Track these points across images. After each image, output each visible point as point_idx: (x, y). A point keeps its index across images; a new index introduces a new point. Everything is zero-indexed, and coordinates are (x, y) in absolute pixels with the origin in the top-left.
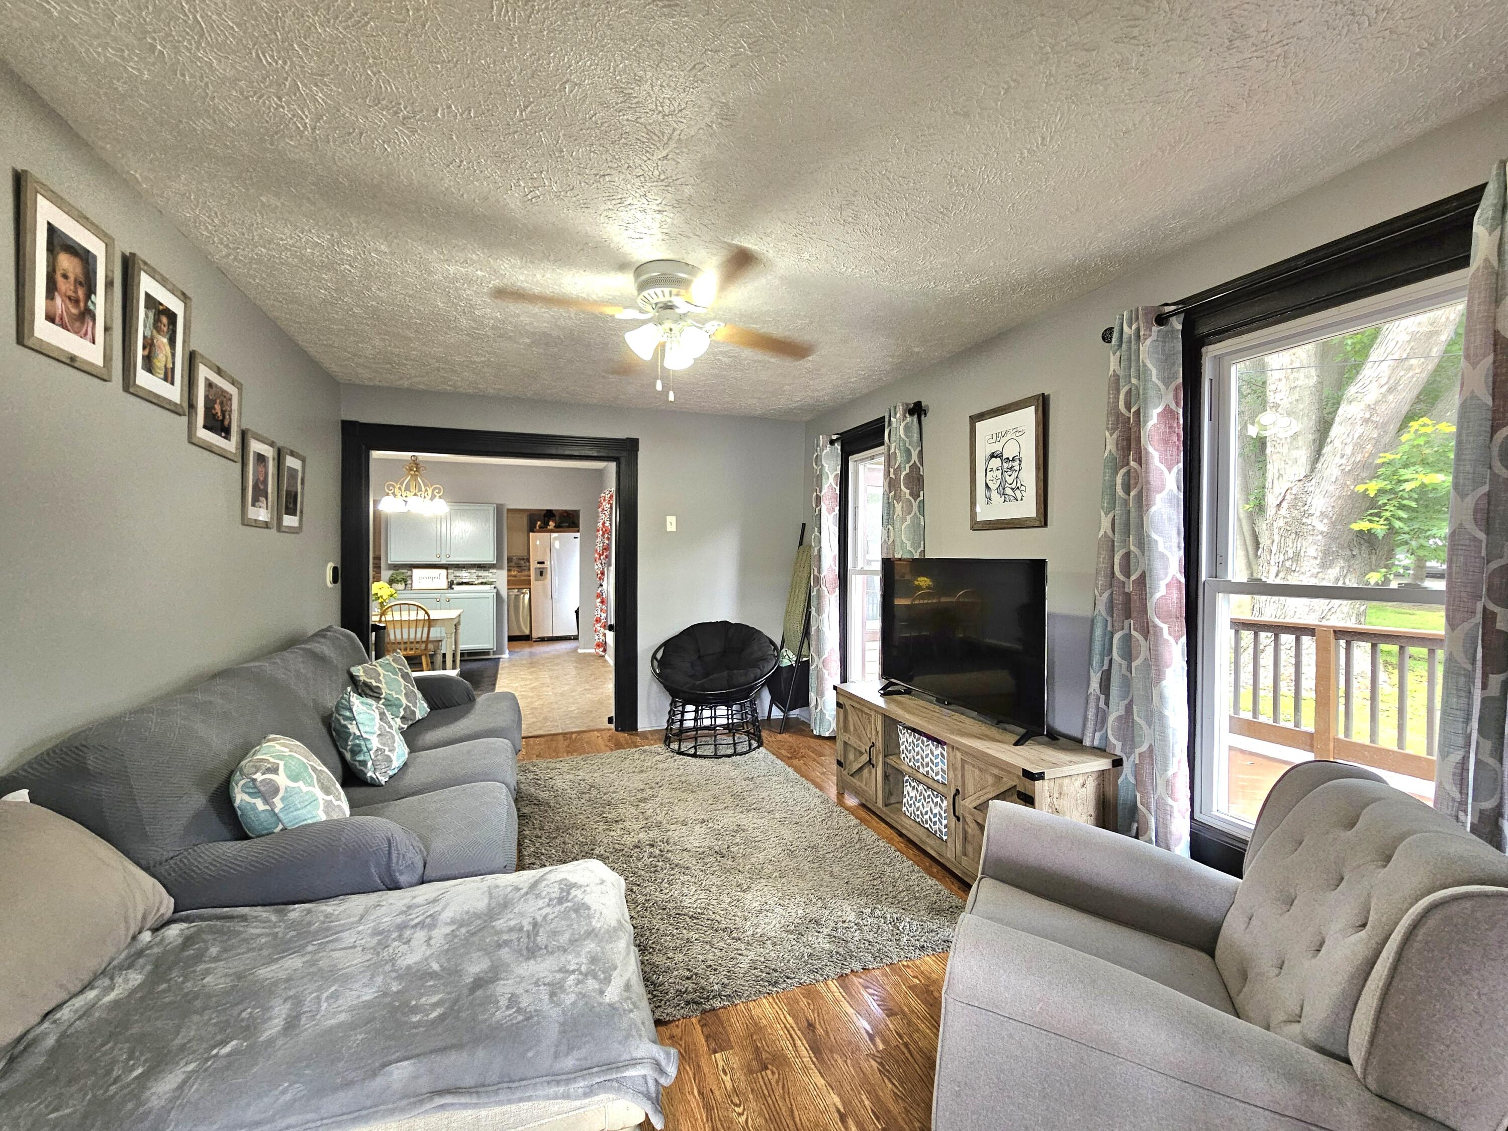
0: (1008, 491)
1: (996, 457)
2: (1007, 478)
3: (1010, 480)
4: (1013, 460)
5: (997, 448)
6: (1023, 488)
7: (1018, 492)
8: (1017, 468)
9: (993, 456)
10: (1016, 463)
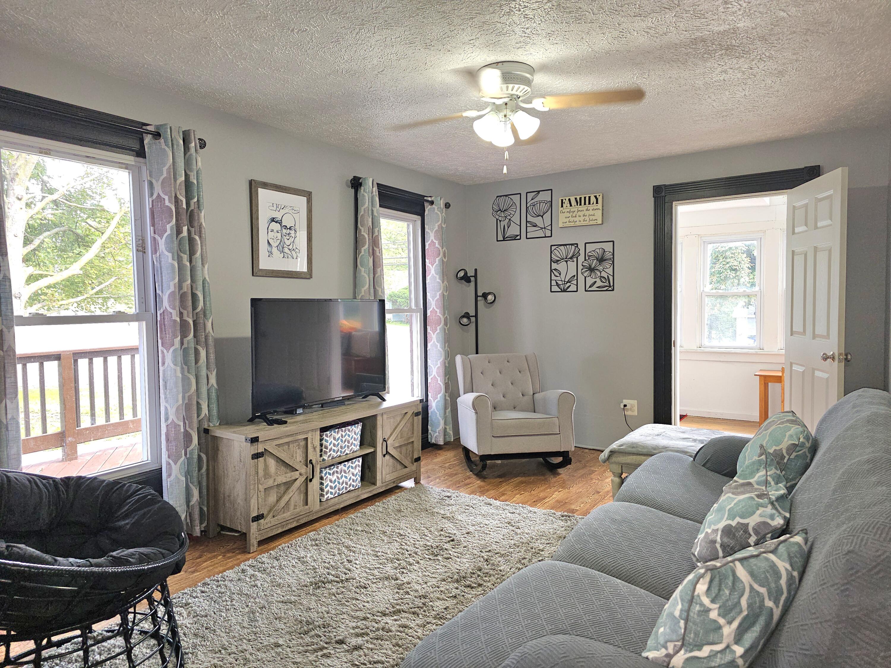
0: (286, 250)
1: (276, 222)
2: (286, 241)
3: (288, 243)
4: (290, 229)
5: (278, 215)
6: (297, 250)
7: (293, 252)
8: (293, 235)
9: (273, 220)
10: (292, 232)
